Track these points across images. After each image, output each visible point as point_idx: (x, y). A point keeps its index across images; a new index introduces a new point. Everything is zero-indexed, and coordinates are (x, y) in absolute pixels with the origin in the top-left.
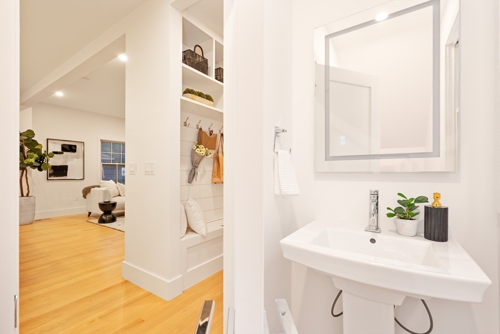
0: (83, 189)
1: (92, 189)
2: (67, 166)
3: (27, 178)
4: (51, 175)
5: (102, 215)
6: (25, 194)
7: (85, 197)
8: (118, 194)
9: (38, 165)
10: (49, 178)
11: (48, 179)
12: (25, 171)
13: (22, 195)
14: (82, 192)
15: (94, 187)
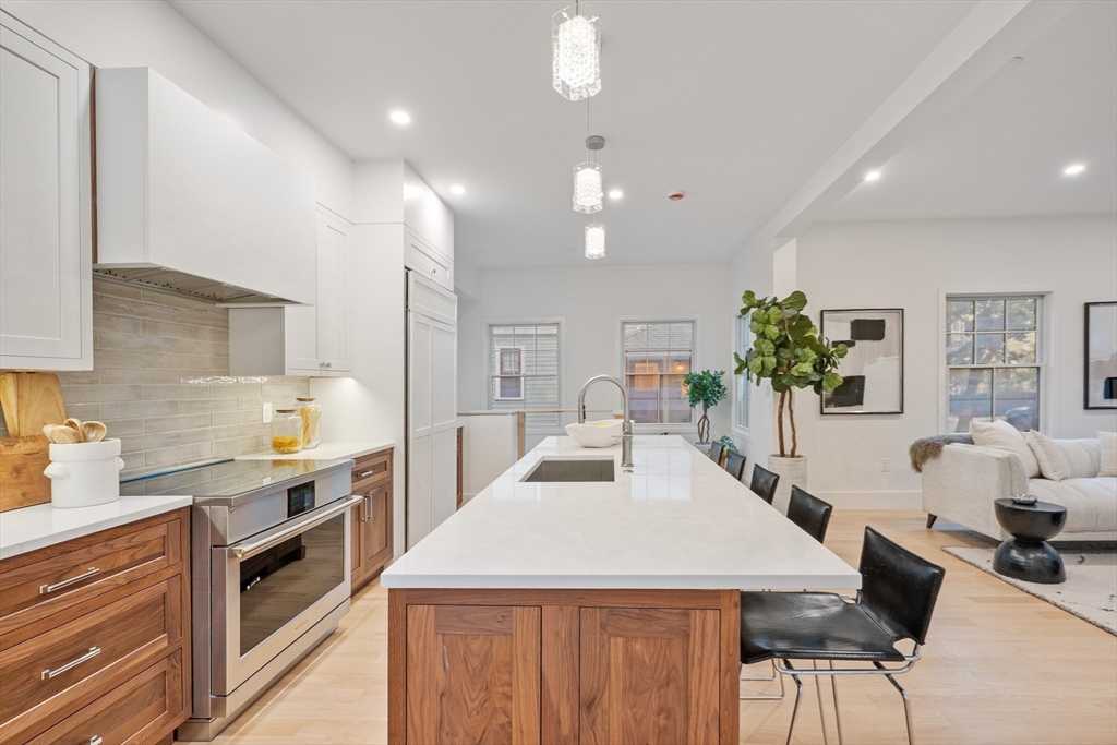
0: (913, 443)
1: (946, 447)
2: (863, 377)
3: (791, 412)
4: (828, 403)
5: (1008, 547)
6: (788, 451)
7: (917, 467)
8: (1035, 471)
9: (816, 378)
10: (826, 410)
11: (822, 413)
12: (788, 392)
13: (783, 454)
14: (908, 451)
15: (949, 441)
